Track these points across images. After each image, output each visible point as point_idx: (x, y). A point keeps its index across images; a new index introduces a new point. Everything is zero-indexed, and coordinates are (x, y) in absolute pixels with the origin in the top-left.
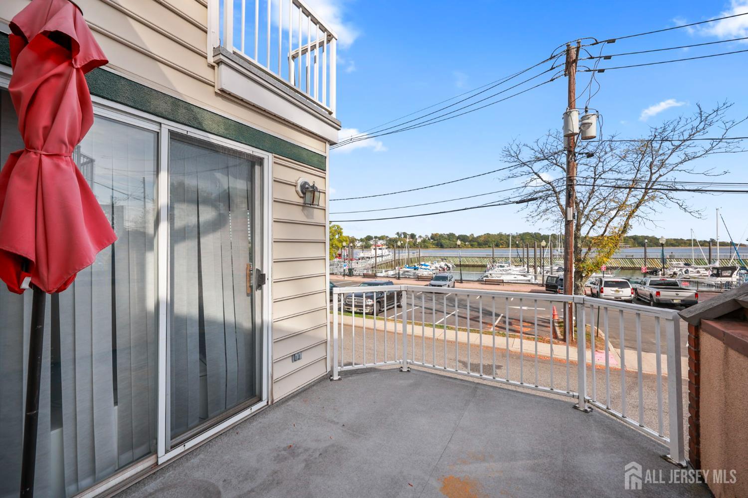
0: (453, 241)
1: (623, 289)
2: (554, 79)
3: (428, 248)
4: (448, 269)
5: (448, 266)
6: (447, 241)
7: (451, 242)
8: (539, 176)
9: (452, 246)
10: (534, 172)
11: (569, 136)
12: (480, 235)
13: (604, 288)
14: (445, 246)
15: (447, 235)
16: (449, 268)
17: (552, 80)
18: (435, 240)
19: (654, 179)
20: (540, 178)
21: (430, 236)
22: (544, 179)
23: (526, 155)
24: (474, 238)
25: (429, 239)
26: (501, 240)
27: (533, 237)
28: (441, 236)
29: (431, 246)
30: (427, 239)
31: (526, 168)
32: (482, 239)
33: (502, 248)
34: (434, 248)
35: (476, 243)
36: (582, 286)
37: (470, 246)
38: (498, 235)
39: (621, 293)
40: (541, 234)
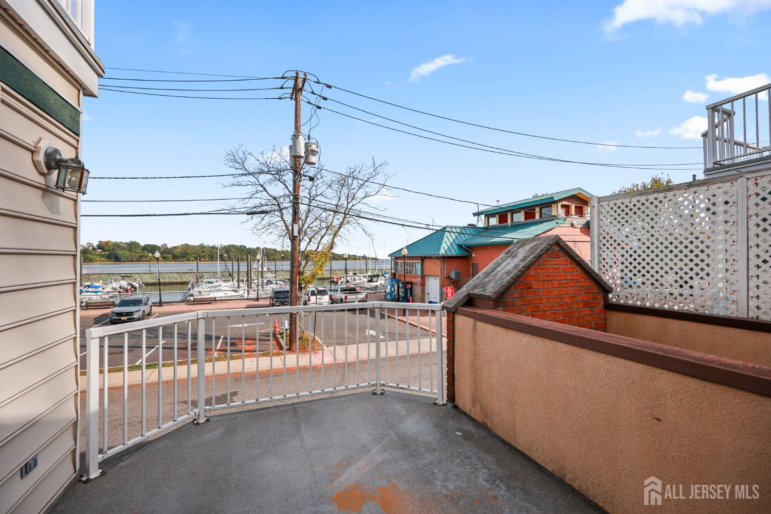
0: (137, 253)
1: (324, 297)
2: (282, 98)
3: (91, 261)
4: (133, 289)
5: (132, 286)
6: (126, 252)
7: (133, 254)
8: (265, 189)
9: (135, 259)
10: (260, 185)
11: (295, 158)
12: (176, 245)
13: (311, 297)
14: (123, 259)
15: (126, 243)
16: (135, 288)
17: (280, 98)
18: (104, 250)
19: (349, 207)
20: (266, 191)
21: (95, 244)
22: (270, 194)
23: (251, 165)
24: (167, 249)
25: (94, 249)
26: (203, 252)
27: (239, 250)
28: (117, 245)
29: (98, 259)
30: (91, 248)
31: (251, 178)
32: (179, 250)
33: (204, 261)
34: (103, 261)
35: (170, 256)
36: (301, 297)
37: (161, 259)
38: (199, 246)
39: (322, 300)
40: (246, 247)
